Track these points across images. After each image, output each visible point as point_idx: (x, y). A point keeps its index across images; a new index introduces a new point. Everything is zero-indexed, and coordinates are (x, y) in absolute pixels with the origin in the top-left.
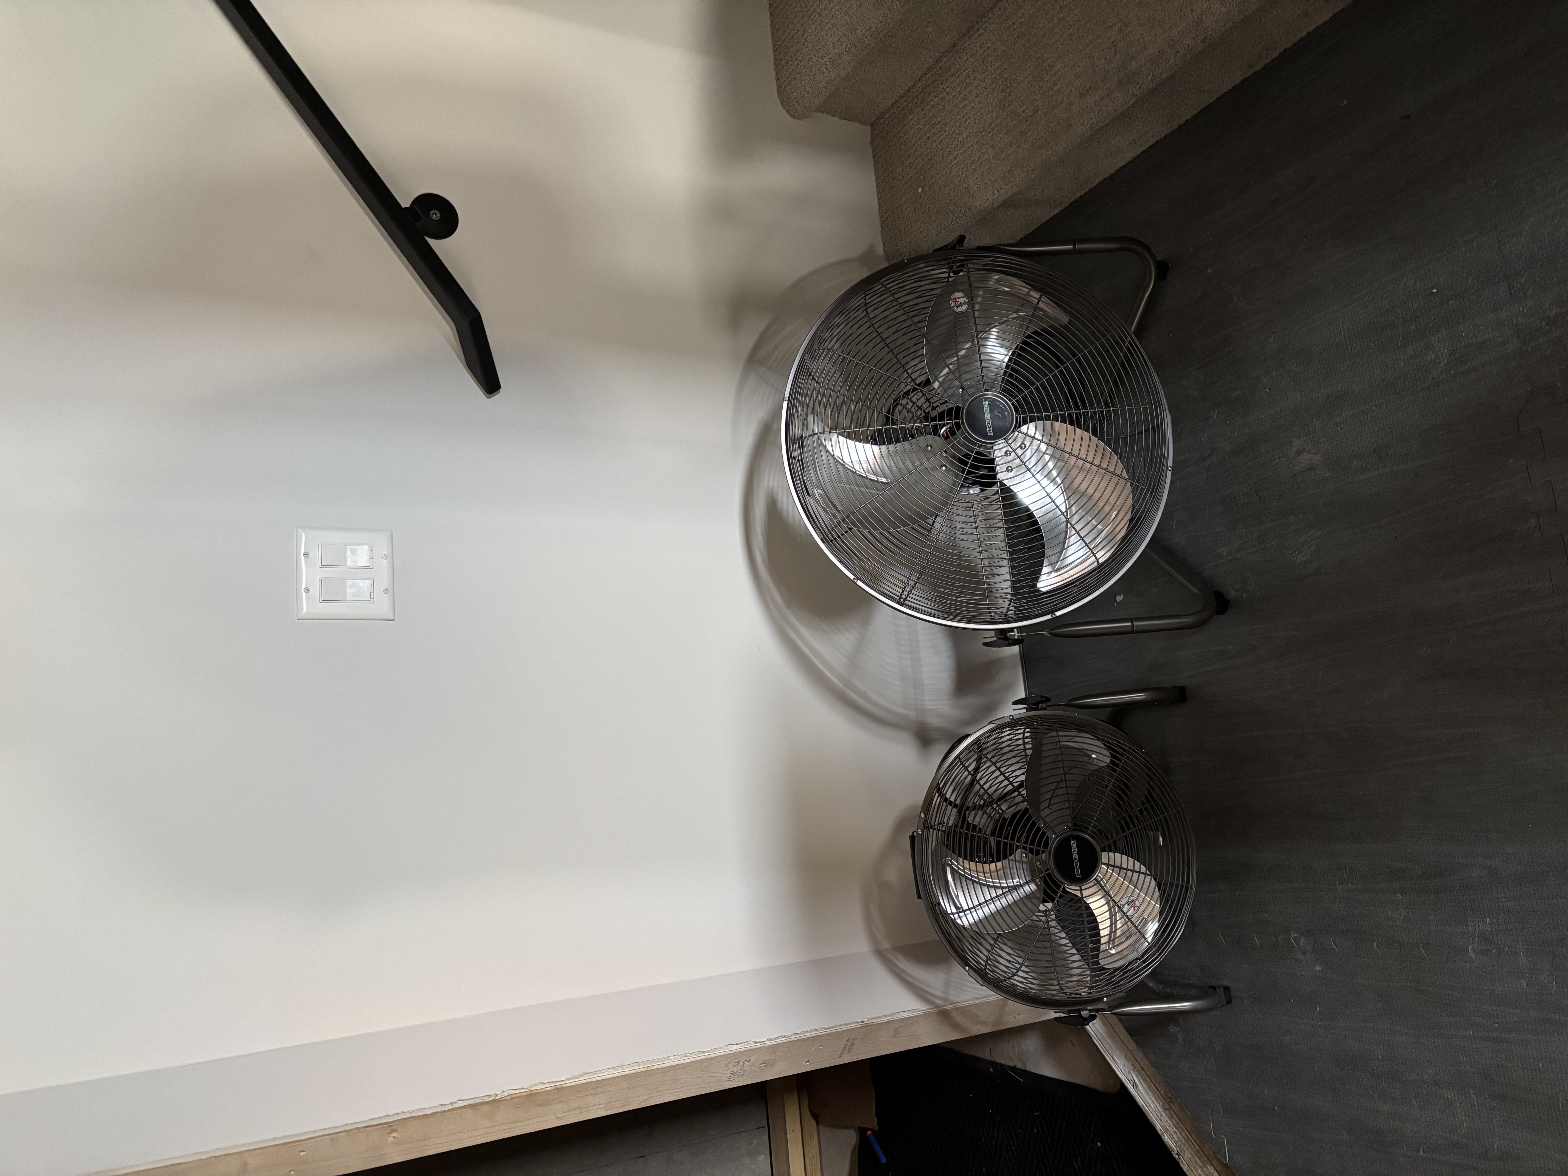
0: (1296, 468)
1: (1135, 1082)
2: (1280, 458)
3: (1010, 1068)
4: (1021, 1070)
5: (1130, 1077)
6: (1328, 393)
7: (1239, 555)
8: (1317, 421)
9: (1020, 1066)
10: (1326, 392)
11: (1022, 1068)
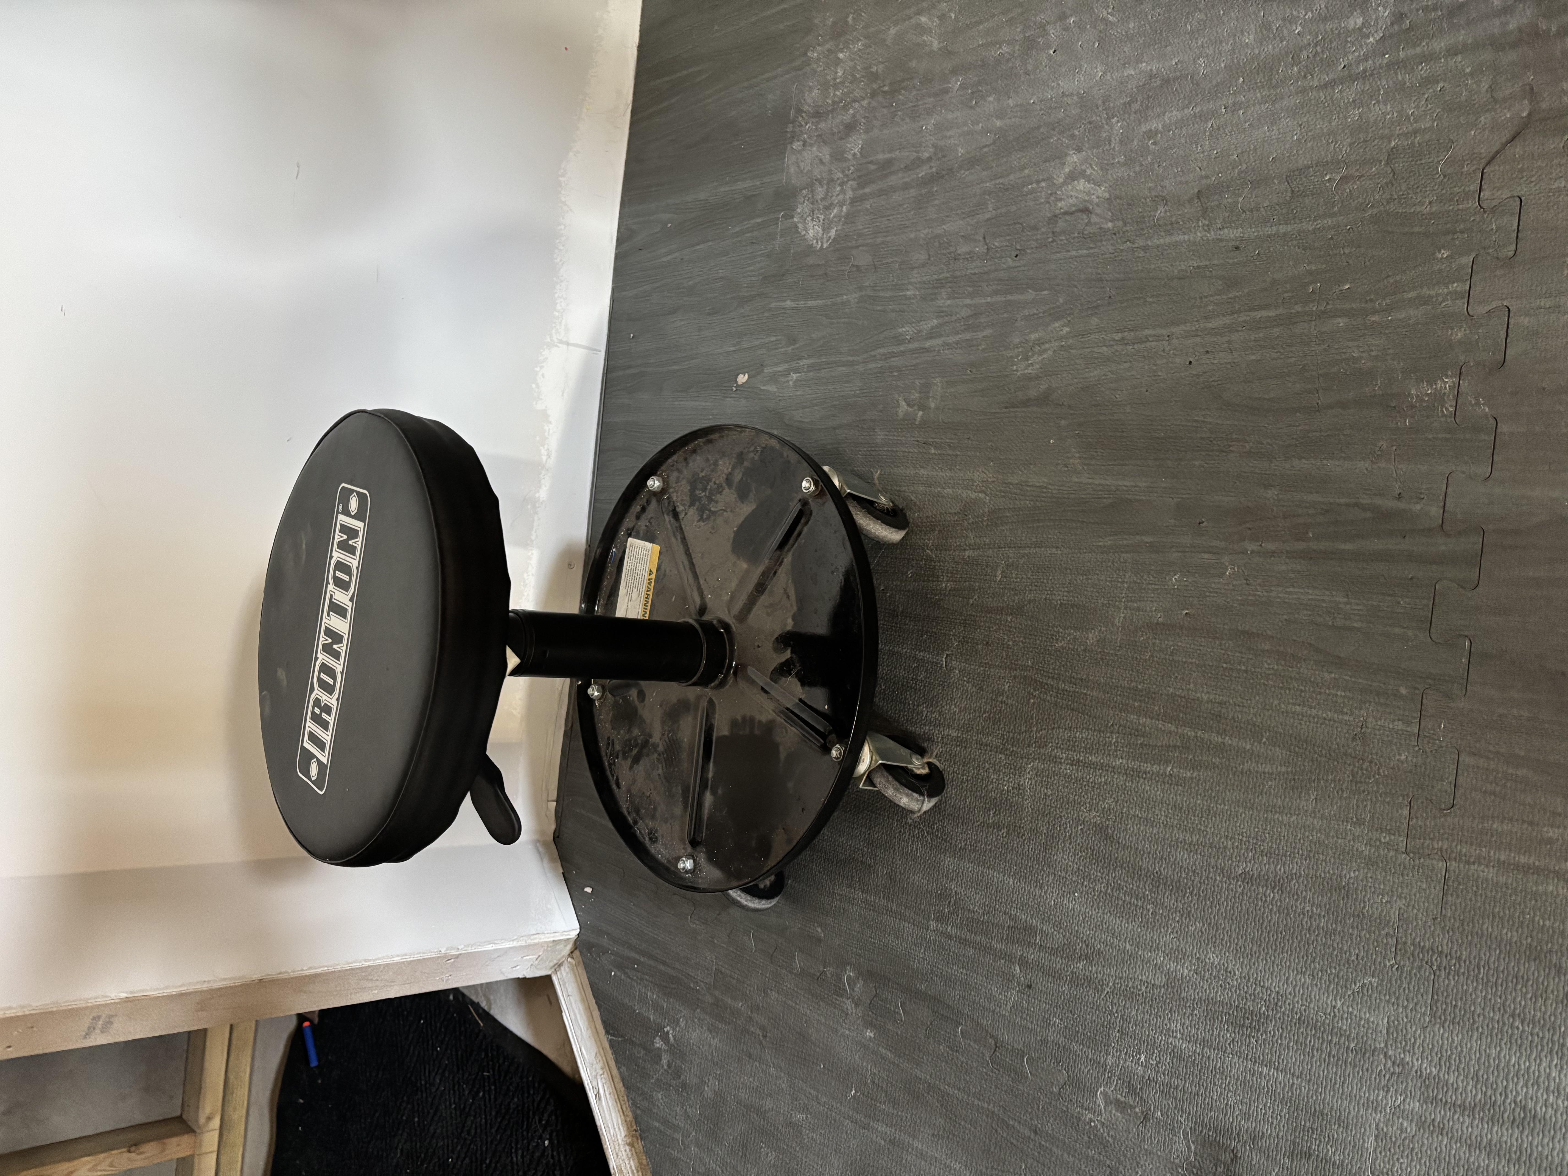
0: (1059, 204)
1: (598, 1093)
2: (1038, 182)
3: (473, 1003)
4: (484, 1010)
5: (595, 1084)
6: (1151, 70)
7: (928, 344)
8: (1118, 121)
9: (484, 1004)
10: (1149, 68)
11: (486, 1008)
